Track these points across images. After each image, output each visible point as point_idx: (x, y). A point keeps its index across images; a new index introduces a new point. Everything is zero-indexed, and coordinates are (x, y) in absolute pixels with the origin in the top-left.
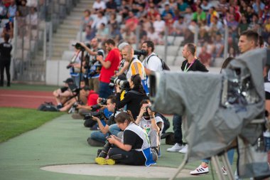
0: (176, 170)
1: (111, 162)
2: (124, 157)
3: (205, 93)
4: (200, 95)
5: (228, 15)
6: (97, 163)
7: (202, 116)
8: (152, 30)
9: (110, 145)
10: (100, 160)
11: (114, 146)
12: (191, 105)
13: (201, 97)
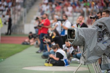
0: (77, 68)
1: (51, 65)
2: (56, 63)
3: (91, 36)
4: (90, 37)
5: (98, 3)
6: (45, 66)
7: (90, 46)
8: (68, 10)
9: (50, 58)
10: (46, 64)
11: (52, 58)
12: (87, 41)
13: (90, 38)
